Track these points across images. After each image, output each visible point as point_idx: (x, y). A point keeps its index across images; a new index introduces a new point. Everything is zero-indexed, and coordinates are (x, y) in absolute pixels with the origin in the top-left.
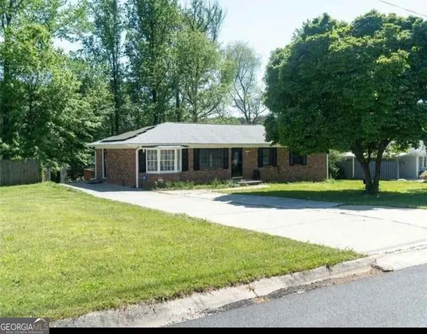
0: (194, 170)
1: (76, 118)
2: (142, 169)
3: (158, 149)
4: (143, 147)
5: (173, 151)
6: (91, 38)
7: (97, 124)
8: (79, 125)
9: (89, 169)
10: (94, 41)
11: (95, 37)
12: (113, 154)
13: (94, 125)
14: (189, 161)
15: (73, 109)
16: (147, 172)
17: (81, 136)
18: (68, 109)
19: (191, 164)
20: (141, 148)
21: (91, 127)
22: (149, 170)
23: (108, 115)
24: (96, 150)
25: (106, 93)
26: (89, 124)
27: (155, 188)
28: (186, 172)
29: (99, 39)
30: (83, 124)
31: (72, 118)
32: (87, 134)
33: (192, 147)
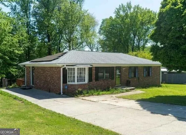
0: (96, 81)
1: (9, 48)
2: (65, 81)
3: (76, 68)
4: (67, 66)
5: (85, 68)
6: (15, 6)
7: (21, 52)
8: (10, 52)
9: (20, 79)
10: (17, 8)
11: (17, 5)
12: (40, 70)
13: (20, 53)
14: (93, 75)
15: (8, 42)
16: (68, 83)
17: (12, 59)
18: (5, 42)
19: (94, 77)
20: (65, 66)
21: (18, 54)
22: (69, 82)
23: (26, 47)
24: (26, 67)
25: (25, 35)
26: (16, 51)
27: (77, 96)
28: (91, 83)
29: (19, 7)
30: (13, 51)
31: (7, 48)
32: (15, 58)
33: (95, 66)
